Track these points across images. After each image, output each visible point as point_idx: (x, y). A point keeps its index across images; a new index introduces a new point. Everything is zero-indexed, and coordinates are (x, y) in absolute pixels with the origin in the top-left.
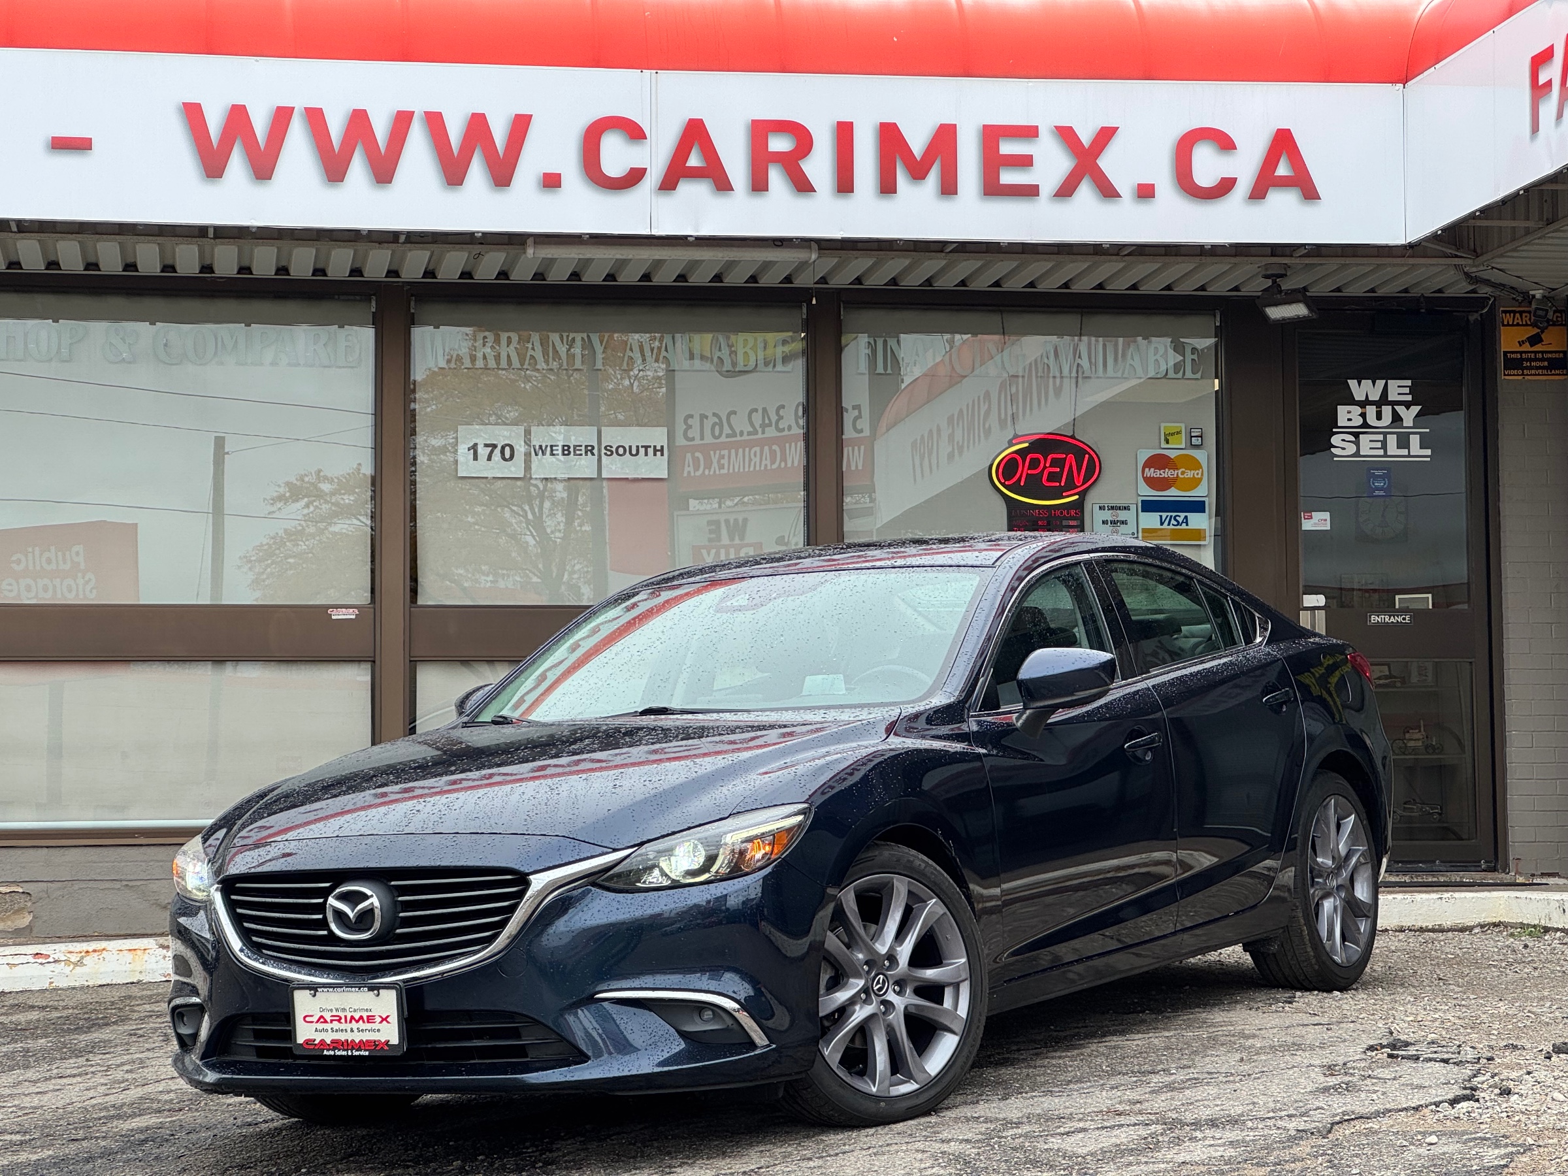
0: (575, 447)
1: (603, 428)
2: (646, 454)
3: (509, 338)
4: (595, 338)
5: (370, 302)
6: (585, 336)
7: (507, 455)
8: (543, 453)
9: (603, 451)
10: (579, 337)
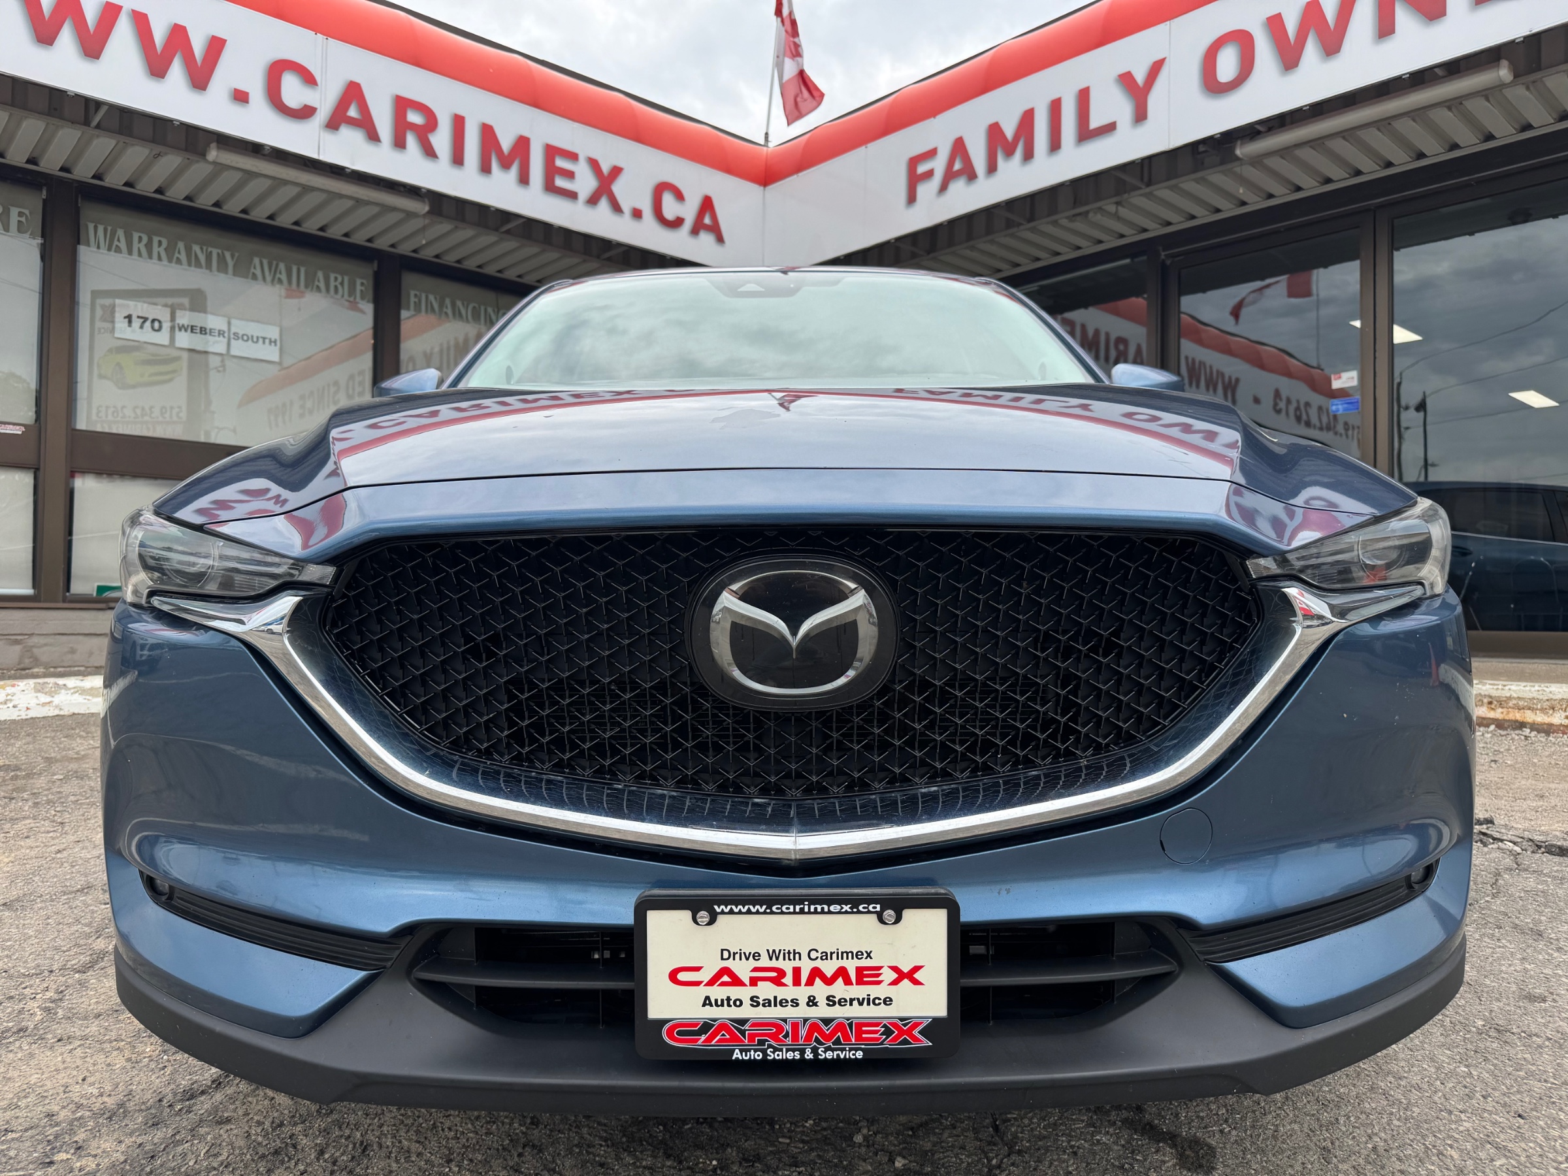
0: (211, 330)
1: (233, 321)
2: (264, 343)
3: (160, 243)
4: (228, 255)
5: (41, 190)
6: (220, 251)
7: (156, 325)
8: (186, 330)
9: (232, 336)
10: (215, 252)
